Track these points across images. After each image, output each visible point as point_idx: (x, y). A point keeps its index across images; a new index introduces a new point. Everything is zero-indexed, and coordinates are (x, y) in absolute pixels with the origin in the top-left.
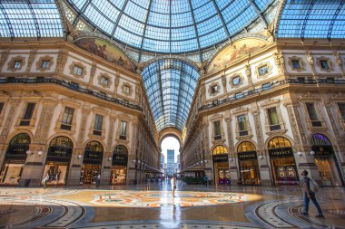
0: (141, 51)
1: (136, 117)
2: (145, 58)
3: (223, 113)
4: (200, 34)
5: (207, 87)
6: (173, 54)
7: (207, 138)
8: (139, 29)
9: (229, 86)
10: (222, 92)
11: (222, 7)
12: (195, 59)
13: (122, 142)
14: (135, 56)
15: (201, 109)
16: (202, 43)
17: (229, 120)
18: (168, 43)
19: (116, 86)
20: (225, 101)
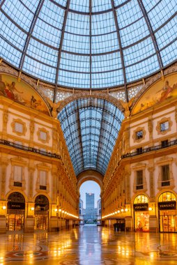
0: (56, 87)
1: (55, 167)
2: (61, 97)
3: (146, 162)
4: (127, 64)
5: (132, 132)
6: (93, 90)
7: (129, 186)
8: (51, 57)
9: (155, 132)
10: (146, 138)
11: (157, 27)
12: (120, 96)
13: (43, 192)
14: (49, 94)
15: (124, 157)
16: (128, 76)
17: (152, 170)
18: (87, 76)
19: (32, 132)
20: (149, 149)
